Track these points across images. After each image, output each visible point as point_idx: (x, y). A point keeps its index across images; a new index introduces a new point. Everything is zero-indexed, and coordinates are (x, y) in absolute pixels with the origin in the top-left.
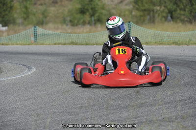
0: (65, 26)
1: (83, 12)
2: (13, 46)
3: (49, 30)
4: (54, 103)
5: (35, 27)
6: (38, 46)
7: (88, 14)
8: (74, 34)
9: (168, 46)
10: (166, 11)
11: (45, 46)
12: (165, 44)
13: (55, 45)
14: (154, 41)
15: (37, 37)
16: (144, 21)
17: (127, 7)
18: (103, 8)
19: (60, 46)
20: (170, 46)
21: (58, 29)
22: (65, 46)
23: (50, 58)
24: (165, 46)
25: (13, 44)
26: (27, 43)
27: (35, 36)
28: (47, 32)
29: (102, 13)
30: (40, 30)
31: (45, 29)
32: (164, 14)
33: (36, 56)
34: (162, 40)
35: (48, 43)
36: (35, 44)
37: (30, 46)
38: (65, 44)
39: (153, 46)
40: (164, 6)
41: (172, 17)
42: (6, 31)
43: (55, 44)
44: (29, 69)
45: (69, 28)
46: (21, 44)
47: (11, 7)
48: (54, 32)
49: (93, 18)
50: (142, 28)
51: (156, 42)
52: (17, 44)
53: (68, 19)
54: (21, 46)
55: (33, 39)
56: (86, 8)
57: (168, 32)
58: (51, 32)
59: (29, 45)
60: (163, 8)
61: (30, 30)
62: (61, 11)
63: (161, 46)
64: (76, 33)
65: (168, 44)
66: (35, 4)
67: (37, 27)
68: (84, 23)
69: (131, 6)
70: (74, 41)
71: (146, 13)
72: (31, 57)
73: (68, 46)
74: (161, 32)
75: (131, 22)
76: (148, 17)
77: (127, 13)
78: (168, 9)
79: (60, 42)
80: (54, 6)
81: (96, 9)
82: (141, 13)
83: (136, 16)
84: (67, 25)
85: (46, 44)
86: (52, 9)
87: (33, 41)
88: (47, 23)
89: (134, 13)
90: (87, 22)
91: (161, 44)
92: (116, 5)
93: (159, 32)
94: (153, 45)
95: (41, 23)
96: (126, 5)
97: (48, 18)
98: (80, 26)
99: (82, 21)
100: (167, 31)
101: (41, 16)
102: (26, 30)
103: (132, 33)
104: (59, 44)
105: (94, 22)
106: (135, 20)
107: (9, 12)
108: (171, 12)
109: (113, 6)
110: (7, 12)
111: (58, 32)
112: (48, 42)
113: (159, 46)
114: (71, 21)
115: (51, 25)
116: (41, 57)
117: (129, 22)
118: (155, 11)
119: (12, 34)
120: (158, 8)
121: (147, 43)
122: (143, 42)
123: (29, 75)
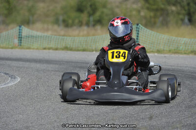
0: (56, 27)
1: (80, 9)
3: (37, 31)
4: (43, 121)
5: (20, 27)
6: (23, 50)
7: (86, 12)
8: (68, 38)
9: (185, 56)
10: (184, 12)
11: (32, 50)
12: (181, 53)
13: (45, 51)
14: (168, 49)
15: (22, 39)
16: (155, 23)
17: (135, 6)
18: (104, 6)
19: (51, 51)
20: (188, 56)
21: (47, 30)
22: (57, 51)
23: (38, 65)
24: (181, 56)
26: (10, 47)
27: (20, 38)
28: (35, 33)
29: (103, 13)
30: (26, 31)
31: (32, 29)
32: (181, 16)
33: (21, 63)
34: (177, 48)
35: (36, 48)
36: (20, 48)
37: (13, 50)
38: (57, 49)
39: (166, 55)
40: (181, 6)
41: (190, 20)
43: (45, 49)
44: (12, 78)
45: (61, 30)
46: (2, 48)
48: (43, 34)
49: (91, 19)
50: (153, 32)
51: (170, 51)
53: (61, 18)
55: (16, 41)
57: (185, 39)
58: (39, 34)
59: (12, 48)
60: (179, 8)
61: (13, 31)
62: (51, 8)
63: (177, 55)
64: (70, 36)
65: (185, 53)
67: (23, 26)
68: (81, 24)
69: (140, 5)
70: (69, 46)
71: (159, 14)
72: (14, 63)
73: (60, 52)
74: (177, 38)
75: (140, 25)
76: (161, 19)
77: (134, 13)
78: (185, 10)
79: (51, 46)
80: (44, 2)
82: (152, 14)
83: (145, 17)
84: (59, 25)
85: (33, 49)
86: (41, 5)
87: (17, 44)
88: (34, 23)
89: (142, 14)
90: (84, 22)
92: (120, 3)
93: (174, 38)
94: (166, 53)
95: (27, 22)
96: (133, 3)
97: (36, 16)
98: (75, 27)
99: (77, 21)
100: (184, 37)
101: (27, 14)
102: (8, 30)
103: (141, 39)
104: (49, 49)
105: (92, 23)
106: (144, 22)
108: (189, 14)
109: (117, 4)
111: (49, 33)
112: (35, 45)
113: (173, 55)
114: (64, 21)
115: (38, 25)
116: (27, 64)
117: (138, 25)
118: (170, 12)
120: (174, 8)
121: (159, 51)
122: (154, 50)
123: (12, 86)
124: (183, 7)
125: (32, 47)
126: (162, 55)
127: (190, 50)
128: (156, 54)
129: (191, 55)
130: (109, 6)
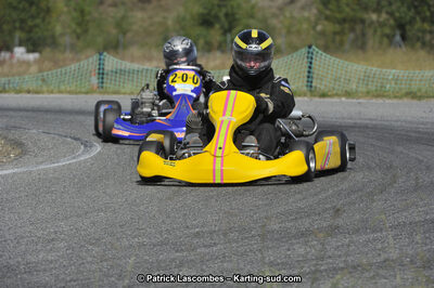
1: (206, 22)
2: (52, 95)
3: (132, 61)
4: (141, 222)
5: (101, 54)
6: (106, 96)
7: (217, 26)
9: (395, 101)
10: (392, 22)
11: (121, 96)
12: (388, 97)
14: (364, 90)
15: (105, 76)
16: (342, 43)
17: (306, 14)
18: (251, 16)
20: (400, 101)
21: (150, 59)
24: (390, 101)
25: (52, 92)
26: (83, 90)
27: (101, 74)
28: (127, 65)
30: (111, 62)
31: (123, 59)
32: (387, 31)
34: (381, 87)
35: (128, 92)
36: (101, 93)
37: (89, 96)
39: (361, 101)
40: (387, 13)
41: (404, 38)
42: (36, 61)
44: (86, 146)
46: (69, 92)
47: (48, 11)
48: (141, 67)
49: (229, 38)
50: (338, 60)
51: (368, 93)
52: (60, 92)
54: (68, 95)
55: (95, 80)
56: (213, 12)
57: (394, 71)
58: (136, 66)
59: (87, 93)
60: (384, 16)
61: (89, 62)
62: (158, 19)
63: (380, 101)
65: (396, 97)
66: (101, 3)
67: (105, 54)
68: (209, 48)
69: (314, 11)
71: (347, 26)
74: (379, 70)
75: (314, 47)
76: (352, 36)
77: (305, 26)
78: (395, 20)
80: (143, 9)
81: (237, 16)
82: (337, 27)
83: (323, 33)
85: (125, 93)
86: (139, 15)
87: (96, 86)
88: (125, 47)
89: (319, 28)
90: (216, 44)
91: (378, 96)
92: (281, 9)
93: (375, 69)
94: (359, 98)
95: (114, 46)
96: (303, 8)
97: (129, 35)
100: (393, 68)
101: (114, 31)
102: (79, 60)
103: (316, 72)
105: (230, 45)
106: (321, 42)
107: (44, 20)
108: (401, 26)
109: (274, 10)
110: (38, 21)
111: (152, 66)
112: (128, 87)
113: (374, 100)
115: (135, 51)
117: (310, 47)
118: (367, 22)
119: (50, 69)
120: (374, 17)
121: (348, 94)
122: (340, 92)
123: (85, 161)
124: (391, 14)
125: (123, 91)
126: (355, 100)
127: (404, 91)
128: (343, 99)
129: (406, 100)
130: (259, 15)
